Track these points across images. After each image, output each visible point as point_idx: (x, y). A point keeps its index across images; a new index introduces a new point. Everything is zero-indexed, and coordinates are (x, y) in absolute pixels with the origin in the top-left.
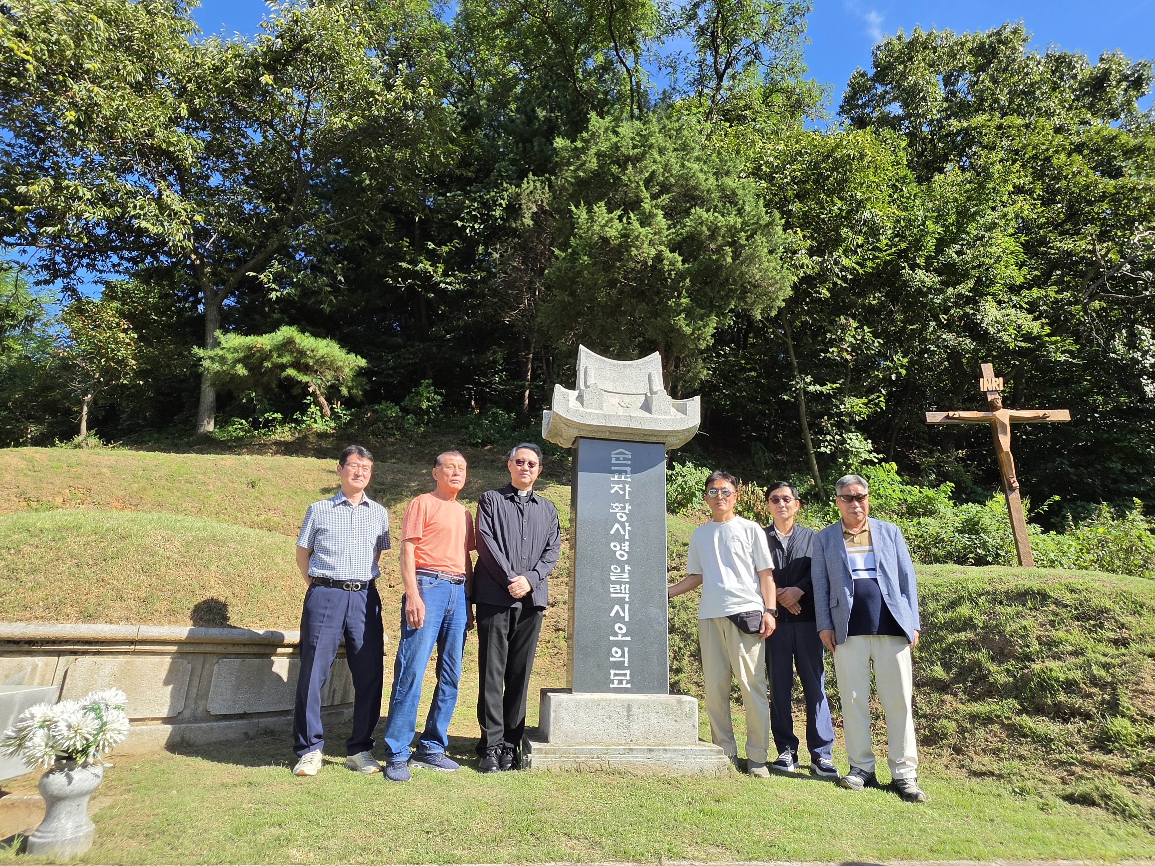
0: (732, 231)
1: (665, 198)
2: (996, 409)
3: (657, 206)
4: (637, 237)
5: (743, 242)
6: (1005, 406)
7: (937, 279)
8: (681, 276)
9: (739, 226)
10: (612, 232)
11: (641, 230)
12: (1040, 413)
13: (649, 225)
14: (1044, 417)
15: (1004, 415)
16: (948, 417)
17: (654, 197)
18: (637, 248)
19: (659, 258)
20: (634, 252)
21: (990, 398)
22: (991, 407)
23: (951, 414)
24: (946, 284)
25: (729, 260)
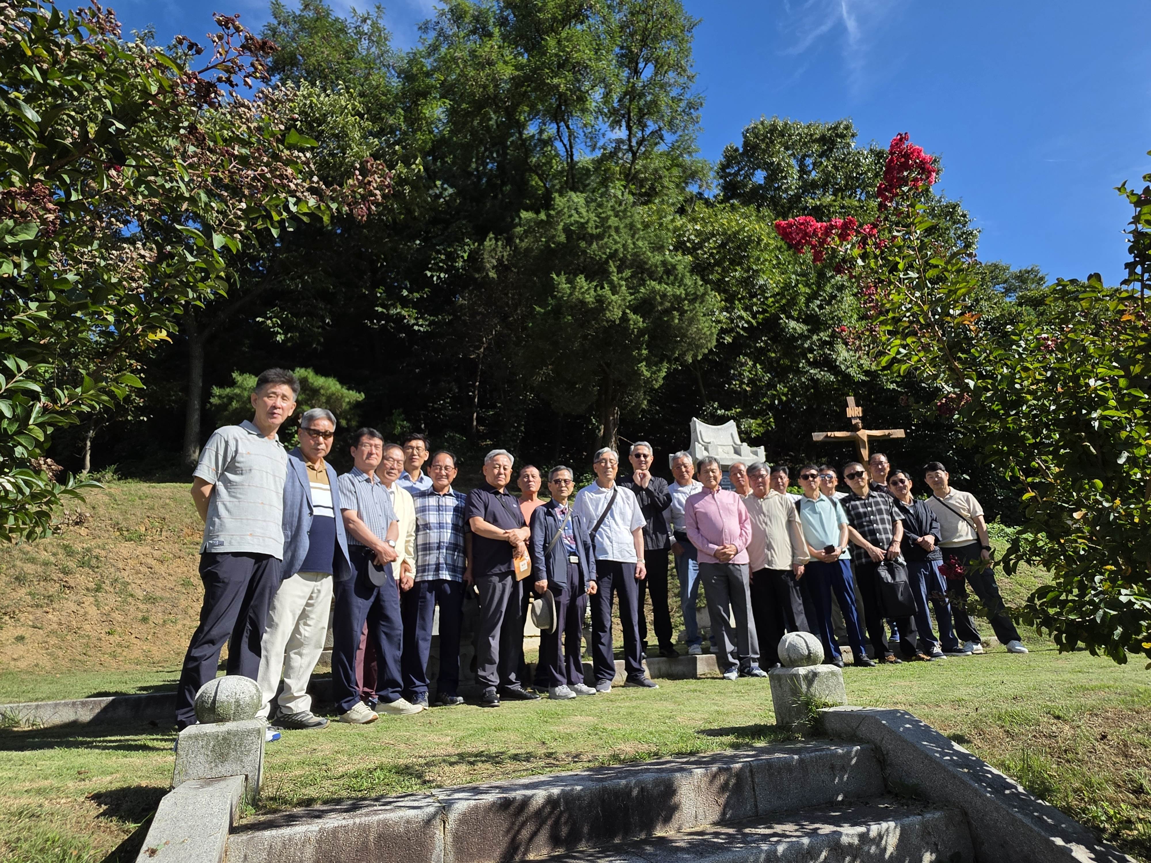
0: (678, 298)
1: (627, 273)
2: (859, 430)
3: (621, 279)
4: (609, 303)
5: (686, 308)
6: (864, 428)
7: (805, 328)
8: (642, 332)
9: (683, 296)
10: (590, 298)
11: (613, 297)
12: (886, 432)
13: (618, 293)
14: (889, 434)
15: (864, 434)
16: (827, 436)
17: (620, 271)
18: (610, 311)
19: (624, 318)
20: (608, 314)
21: (854, 422)
22: (855, 428)
23: (829, 434)
24: (812, 331)
25: (677, 321)
